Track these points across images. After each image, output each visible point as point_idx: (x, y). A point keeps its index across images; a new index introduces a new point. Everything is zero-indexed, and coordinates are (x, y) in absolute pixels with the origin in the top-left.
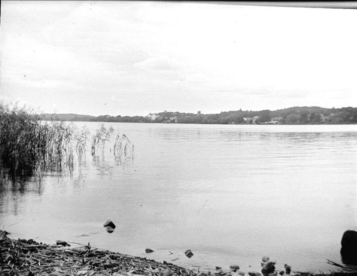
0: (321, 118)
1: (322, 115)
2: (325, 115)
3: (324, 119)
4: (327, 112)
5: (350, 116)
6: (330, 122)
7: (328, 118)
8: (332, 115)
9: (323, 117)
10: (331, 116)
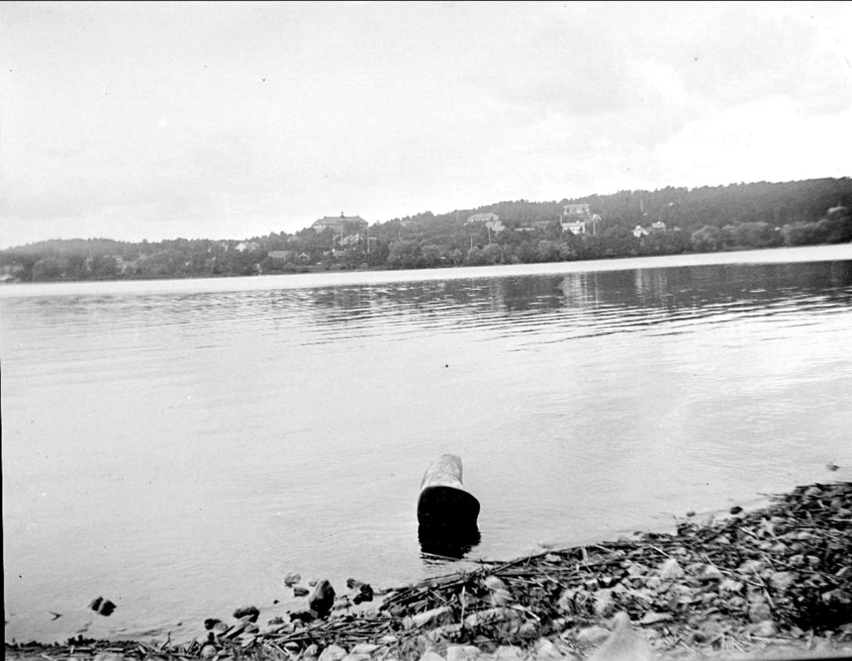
0: (118, 266)
1: (119, 259)
2: (126, 259)
3: (125, 267)
4: (130, 251)
5: (184, 260)
6: (140, 274)
7: (133, 264)
8: (143, 257)
9: (121, 264)
10: (140, 260)
